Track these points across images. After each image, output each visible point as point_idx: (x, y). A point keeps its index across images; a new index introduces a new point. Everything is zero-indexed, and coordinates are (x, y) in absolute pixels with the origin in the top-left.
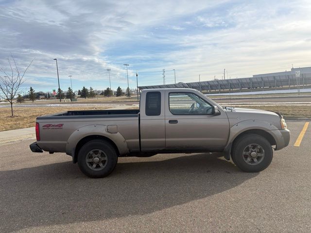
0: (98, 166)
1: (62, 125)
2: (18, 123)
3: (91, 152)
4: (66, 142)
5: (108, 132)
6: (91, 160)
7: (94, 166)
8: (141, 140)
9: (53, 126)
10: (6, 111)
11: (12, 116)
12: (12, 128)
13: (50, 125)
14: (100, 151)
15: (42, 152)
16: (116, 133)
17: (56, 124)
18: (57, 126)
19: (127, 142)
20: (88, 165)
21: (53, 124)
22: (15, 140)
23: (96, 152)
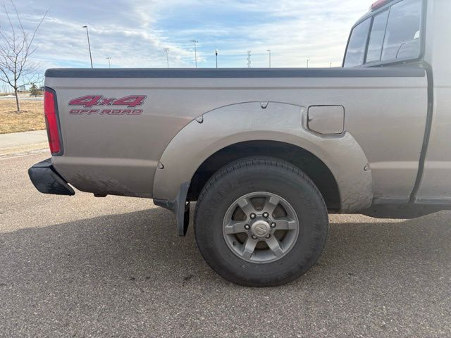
0: (262, 248)
1: (139, 100)
2: (26, 121)
3: (243, 201)
4: (154, 163)
5: (309, 129)
6: (239, 227)
7: (250, 246)
8: (427, 164)
9: (107, 102)
10: (8, 104)
11: (18, 112)
12: (14, 130)
13: (95, 100)
14: (275, 199)
15: (72, 193)
16: (341, 135)
17: (119, 95)
18: (121, 102)
19: (373, 171)
20: (229, 241)
21: (107, 95)
22: (17, 152)
23: (258, 202)
